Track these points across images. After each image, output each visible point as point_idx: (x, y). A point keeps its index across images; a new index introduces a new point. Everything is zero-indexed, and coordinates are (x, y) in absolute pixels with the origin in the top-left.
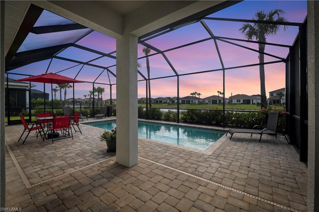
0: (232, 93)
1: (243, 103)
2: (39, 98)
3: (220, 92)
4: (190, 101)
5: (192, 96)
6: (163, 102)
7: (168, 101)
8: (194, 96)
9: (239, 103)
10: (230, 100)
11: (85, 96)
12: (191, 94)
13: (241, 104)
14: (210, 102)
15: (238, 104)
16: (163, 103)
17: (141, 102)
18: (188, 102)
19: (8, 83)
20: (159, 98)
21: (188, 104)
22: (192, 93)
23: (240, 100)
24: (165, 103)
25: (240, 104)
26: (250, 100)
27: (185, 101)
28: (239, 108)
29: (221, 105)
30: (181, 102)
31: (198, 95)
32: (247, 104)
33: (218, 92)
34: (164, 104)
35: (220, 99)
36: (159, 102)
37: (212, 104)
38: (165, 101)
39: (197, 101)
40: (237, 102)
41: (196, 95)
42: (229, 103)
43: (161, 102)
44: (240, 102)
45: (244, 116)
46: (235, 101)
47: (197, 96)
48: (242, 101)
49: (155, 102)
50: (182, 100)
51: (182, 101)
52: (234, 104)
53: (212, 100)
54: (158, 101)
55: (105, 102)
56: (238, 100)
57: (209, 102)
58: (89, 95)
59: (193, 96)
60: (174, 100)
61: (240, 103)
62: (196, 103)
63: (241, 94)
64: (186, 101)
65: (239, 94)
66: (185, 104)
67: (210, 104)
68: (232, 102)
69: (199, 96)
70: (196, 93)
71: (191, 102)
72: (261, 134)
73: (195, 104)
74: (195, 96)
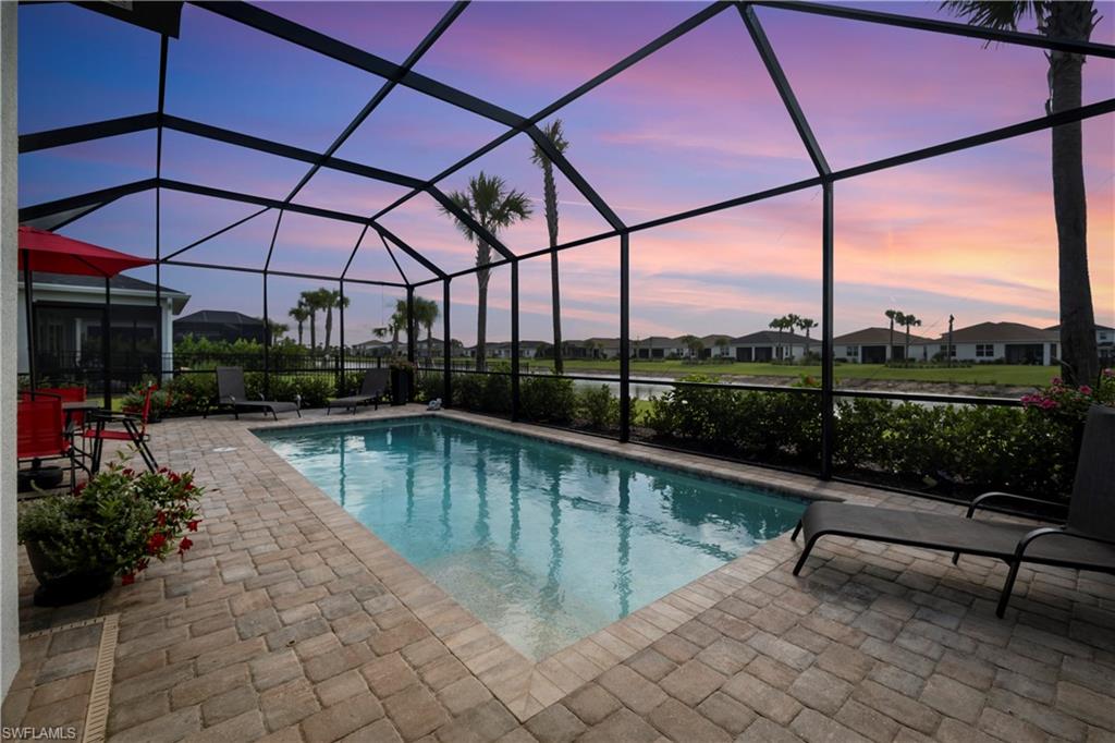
0: (952, 319)
1: (1009, 360)
2: (240, 340)
3: (900, 314)
4: (770, 349)
5: (778, 329)
6: (667, 353)
7: (686, 351)
8: (786, 330)
9: (985, 358)
10: (943, 348)
11: (379, 332)
12: (775, 323)
13: (999, 362)
14: (856, 354)
15: (982, 363)
16: (668, 359)
17: (588, 352)
18: (764, 355)
19: (108, 291)
20: (651, 339)
21: (762, 361)
22: (780, 318)
23: (990, 347)
24: (674, 357)
25: (989, 363)
26: (1041, 346)
27: (751, 349)
28: (987, 378)
29: (900, 367)
30: (735, 356)
31: (803, 327)
32: (1026, 363)
33: (890, 314)
34: (668, 362)
35: (896, 342)
36: (650, 353)
37: (864, 362)
38: (675, 351)
39: (798, 352)
40: (979, 354)
41: (794, 326)
42: (939, 358)
43: (658, 354)
44: (990, 354)
45: (946, 423)
46: (966, 352)
47: (798, 331)
48: (999, 352)
49: (638, 353)
50: (741, 346)
51: (738, 349)
52: (965, 361)
53: (864, 348)
54: (647, 350)
55: (469, 355)
56: (979, 347)
57: (849, 354)
58: (391, 330)
59: (780, 332)
60: (706, 347)
61: (991, 358)
62: (796, 359)
63: (996, 321)
64: (756, 348)
65: (989, 323)
66: (749, 360)
67: (855, 362)
68: (954, 354)
69: (805, 331)
70: (793, 319)
71: (774, 356)
72: (1014, 560)
73: (790, 361)
74: (792, 330)
